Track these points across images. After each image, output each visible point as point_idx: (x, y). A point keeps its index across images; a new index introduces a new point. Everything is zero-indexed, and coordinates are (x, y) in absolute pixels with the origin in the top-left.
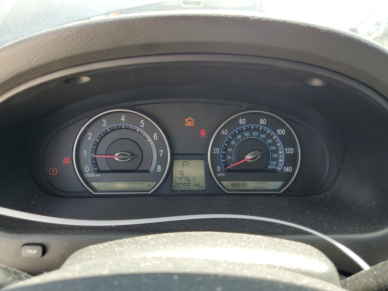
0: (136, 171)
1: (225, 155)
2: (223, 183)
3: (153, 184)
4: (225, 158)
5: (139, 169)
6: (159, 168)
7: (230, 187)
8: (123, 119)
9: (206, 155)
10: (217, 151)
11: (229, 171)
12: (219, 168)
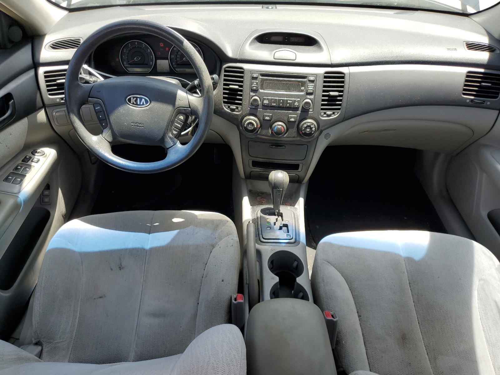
0: (142, 64)
1: (176, 58)
2: (176, 69)
3: (149, 69)
4: (176, 59)
5: (144, 63)
6: (151, 63)
7: (179, 71)
8: (136, 44)
9: (168, 58)
10: (173, 56)
11: (178, 64)
12: (174, 64)
